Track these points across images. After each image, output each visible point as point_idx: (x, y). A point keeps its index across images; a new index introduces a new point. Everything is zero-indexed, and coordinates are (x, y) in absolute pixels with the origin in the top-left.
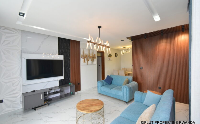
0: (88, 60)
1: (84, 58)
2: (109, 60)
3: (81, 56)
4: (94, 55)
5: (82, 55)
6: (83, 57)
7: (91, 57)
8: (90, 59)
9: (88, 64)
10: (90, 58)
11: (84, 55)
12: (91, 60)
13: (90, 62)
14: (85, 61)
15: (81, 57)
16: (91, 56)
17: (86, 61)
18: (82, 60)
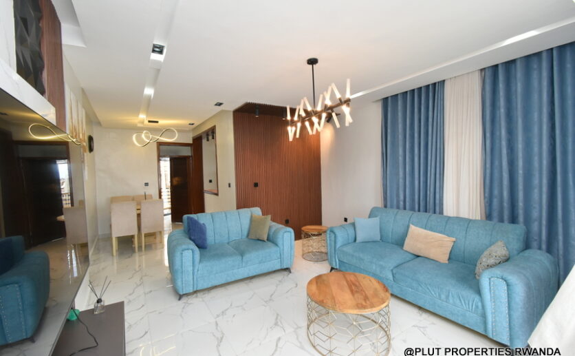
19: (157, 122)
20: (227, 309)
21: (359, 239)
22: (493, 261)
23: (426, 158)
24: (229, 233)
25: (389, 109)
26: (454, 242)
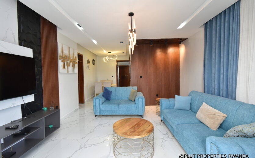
0: (68, 66)
1: (63, 61)
2: (87, 68)
3: (59, 56)
4: (75, 57)
5: (61, 55)
6: (62, 59)
7: (71, 60)
8: (70, 64)
9: (68, 73)
10: (71, 62)
11: (63, 54)
12: (72, 66)
13: (70, 68)
14: (64, 67)
15: (59, 58)
16: (72, 58)
17: (66, 67)
18: (60, 64)
19: (111, 53)
20: (104, 124)
21: (175, 107)
22: (232, 134)
23: (228, 59)
24: (121, 96)
25: (208, 30)
26: (226, 118)
